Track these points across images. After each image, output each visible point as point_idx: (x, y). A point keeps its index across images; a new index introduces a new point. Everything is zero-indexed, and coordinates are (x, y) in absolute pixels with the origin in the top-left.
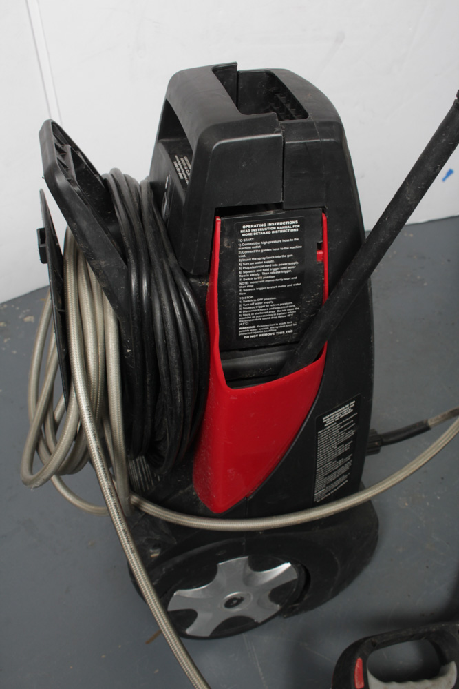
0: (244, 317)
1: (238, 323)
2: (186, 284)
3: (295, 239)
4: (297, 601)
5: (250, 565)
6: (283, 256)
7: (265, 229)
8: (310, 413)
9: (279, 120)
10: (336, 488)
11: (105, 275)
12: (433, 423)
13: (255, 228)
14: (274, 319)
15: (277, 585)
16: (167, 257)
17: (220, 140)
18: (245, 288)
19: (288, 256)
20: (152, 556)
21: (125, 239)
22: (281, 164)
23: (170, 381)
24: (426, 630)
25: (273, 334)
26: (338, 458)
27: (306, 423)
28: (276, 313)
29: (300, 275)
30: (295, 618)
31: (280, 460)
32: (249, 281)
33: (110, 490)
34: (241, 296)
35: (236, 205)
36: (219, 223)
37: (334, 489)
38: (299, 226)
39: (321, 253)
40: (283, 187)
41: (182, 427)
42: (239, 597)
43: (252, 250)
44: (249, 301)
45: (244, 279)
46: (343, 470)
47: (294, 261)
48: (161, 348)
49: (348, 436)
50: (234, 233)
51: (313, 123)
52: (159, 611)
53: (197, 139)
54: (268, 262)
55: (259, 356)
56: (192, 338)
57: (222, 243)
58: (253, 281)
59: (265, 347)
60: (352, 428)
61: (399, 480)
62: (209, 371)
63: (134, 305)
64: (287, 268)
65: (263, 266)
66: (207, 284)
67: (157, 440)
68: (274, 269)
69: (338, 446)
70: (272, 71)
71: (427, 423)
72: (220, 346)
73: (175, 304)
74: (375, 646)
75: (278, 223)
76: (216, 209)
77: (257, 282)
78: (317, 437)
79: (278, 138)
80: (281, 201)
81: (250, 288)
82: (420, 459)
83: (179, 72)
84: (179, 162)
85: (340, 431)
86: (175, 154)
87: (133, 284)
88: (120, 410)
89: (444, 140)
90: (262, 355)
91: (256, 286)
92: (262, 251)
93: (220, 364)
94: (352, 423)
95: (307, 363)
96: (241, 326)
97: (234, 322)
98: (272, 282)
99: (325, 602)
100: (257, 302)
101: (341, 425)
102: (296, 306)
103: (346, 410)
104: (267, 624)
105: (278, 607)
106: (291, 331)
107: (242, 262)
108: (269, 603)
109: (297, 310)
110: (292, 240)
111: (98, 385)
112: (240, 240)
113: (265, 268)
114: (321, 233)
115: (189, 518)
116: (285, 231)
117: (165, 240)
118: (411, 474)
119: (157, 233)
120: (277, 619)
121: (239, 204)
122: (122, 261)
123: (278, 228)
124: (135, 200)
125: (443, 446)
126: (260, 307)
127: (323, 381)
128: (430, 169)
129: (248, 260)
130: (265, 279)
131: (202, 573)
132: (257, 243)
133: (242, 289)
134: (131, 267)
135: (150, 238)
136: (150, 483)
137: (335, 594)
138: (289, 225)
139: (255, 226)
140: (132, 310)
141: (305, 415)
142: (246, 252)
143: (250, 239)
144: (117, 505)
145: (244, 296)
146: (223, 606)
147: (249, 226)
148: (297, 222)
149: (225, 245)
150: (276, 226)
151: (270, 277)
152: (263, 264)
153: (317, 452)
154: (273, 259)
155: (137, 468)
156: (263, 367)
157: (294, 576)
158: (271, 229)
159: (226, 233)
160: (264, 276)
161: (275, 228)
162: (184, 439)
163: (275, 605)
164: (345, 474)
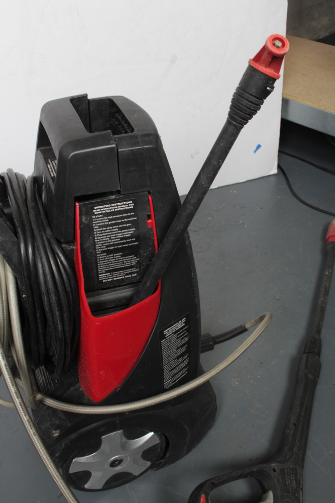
0: (102, 267)
1: (97, 272)
2: (59, 249)
3: (132, 214)
4: (162, 458)
5: (124, 436)
6: (124, 225)
7: (110, 208)
8: (154, 329)
9: (113, 135)
10: (179, 377)
11: (3, 246)
12: (249, 326)
13: (103, 208)
14: (122, 268)
15: (146, 448)
16: (45, 230)
17: (73, 152)
18: (100, 249)
19: (128, 225)
20: (54, 435)
21: (15, 220)
22: (117, 165)
23: (53, 315)
24: (250, 471)
25: (123, 277)
26: (178, 358)
27: (151, 336)
28: (124, 263)
29: (137, 237)
30: (162, 469)
31: (137, 362)
32: (102, 244)
33: (16, 394)
34: (98, 254)
35: (89, 194)
36: (78, 207)
37: (178, 378)
38: (133, 204)
39: (150, 221)
40: (119, 180)
41: (64, 346)
42: (119, 459)
43: (102, 222)
44: (104, 257)
45: (99, 243)
46: (183, 365)
47: (132, 228)
48: (44, 293)
49: (183, 342)
50: (89, 213)
51: (137, 136)
52: (56, 475)
53: (59, 151)
54: (114, 230)
55: (116, 292)
56: (66, 285)
57: (81, 219)
58: (105, 243)
59: (119, 286)
60: (186, 336)
61: (221, 369)
62: (79, 306)
63: (24, 266)
64: (128, 233)
65: (111, 233)
66: (74, 248)
67: (50, 355)
68: (119, 235)
69: (177, 349)
70: (112, 98)
71: (245, 326)
72: (85, 289)
73: (52, 263)
74: (214, 485)
75: (119, 204)
76: (75, 197)
77: (108, 244)
78: (161, 344)
79: (114, 148)
80: (119, 189)
81: (104, 248)
82: (235, 353)
83: (47, 103)
84: (51, 164)
85: (177, 339)
86: (48, 158)
87: (22, 251)
88: (20, 338)
89: (222, 144)
90: (118, 292)
91: (107, 246)
92: (110, 223)
93: (86, 301)
94: (185, 333)
95: (147, 296)
96: (100, 274)
97: (95, 272)
98: (118, 243)
99: (182, 457)
100: (109, 257)
101: (177, 335)
102: (137, 258)
103: (180, 324)
104: (143, 476)
105: (149, 463)
106: (136, 275)
107: (96, 231)
108: (142, 461)
109: (137, 261)
110: (129, 214)
111: (4, 321)
112: (94, 217)
113: (112, 234)
114: (149, 208)
115: (77, 407)
116: (124, 208)
117: (44, 219)
118: (229, 365)
119: (38, 214)
120: (150, 471)
121: (90, 193)
122: (14, 236)
123: (119, 207)
124: (23, 192)
125: (251, 343)
126: (112, 260)
127: (161, 307)
128: (215, 163)
129: (100, 229)
130: (113, 242)
131: (91, 444)
132: (105, 218)
133: (98, 249)
134: (20, 240)
135: (33, 218)
136: (50, 384)
137: (189, 451)
138: (127, 204)
139: (103, 207)
140: (23, 269)
141: (151, 331)
142: (98, 225)
143: (101, 216)
144: (22, 403)
145: (100, 254)
146: (109, 466)
147: (99, 207)
148: (131, 202)
149: (84, 221)
150: (118, 206)
151: (116, 240)
152: (111, 231)
153: (162, 355)
154: (117, 228)
155: (41, 374)
156: (119, 300)
157: (157, 441)
158: (114, 208)
159: (83, 213)
160: (112, 239)
161: (117, 207)
162: (67, 353)
163: (146, 462)
164: (185, 367)
